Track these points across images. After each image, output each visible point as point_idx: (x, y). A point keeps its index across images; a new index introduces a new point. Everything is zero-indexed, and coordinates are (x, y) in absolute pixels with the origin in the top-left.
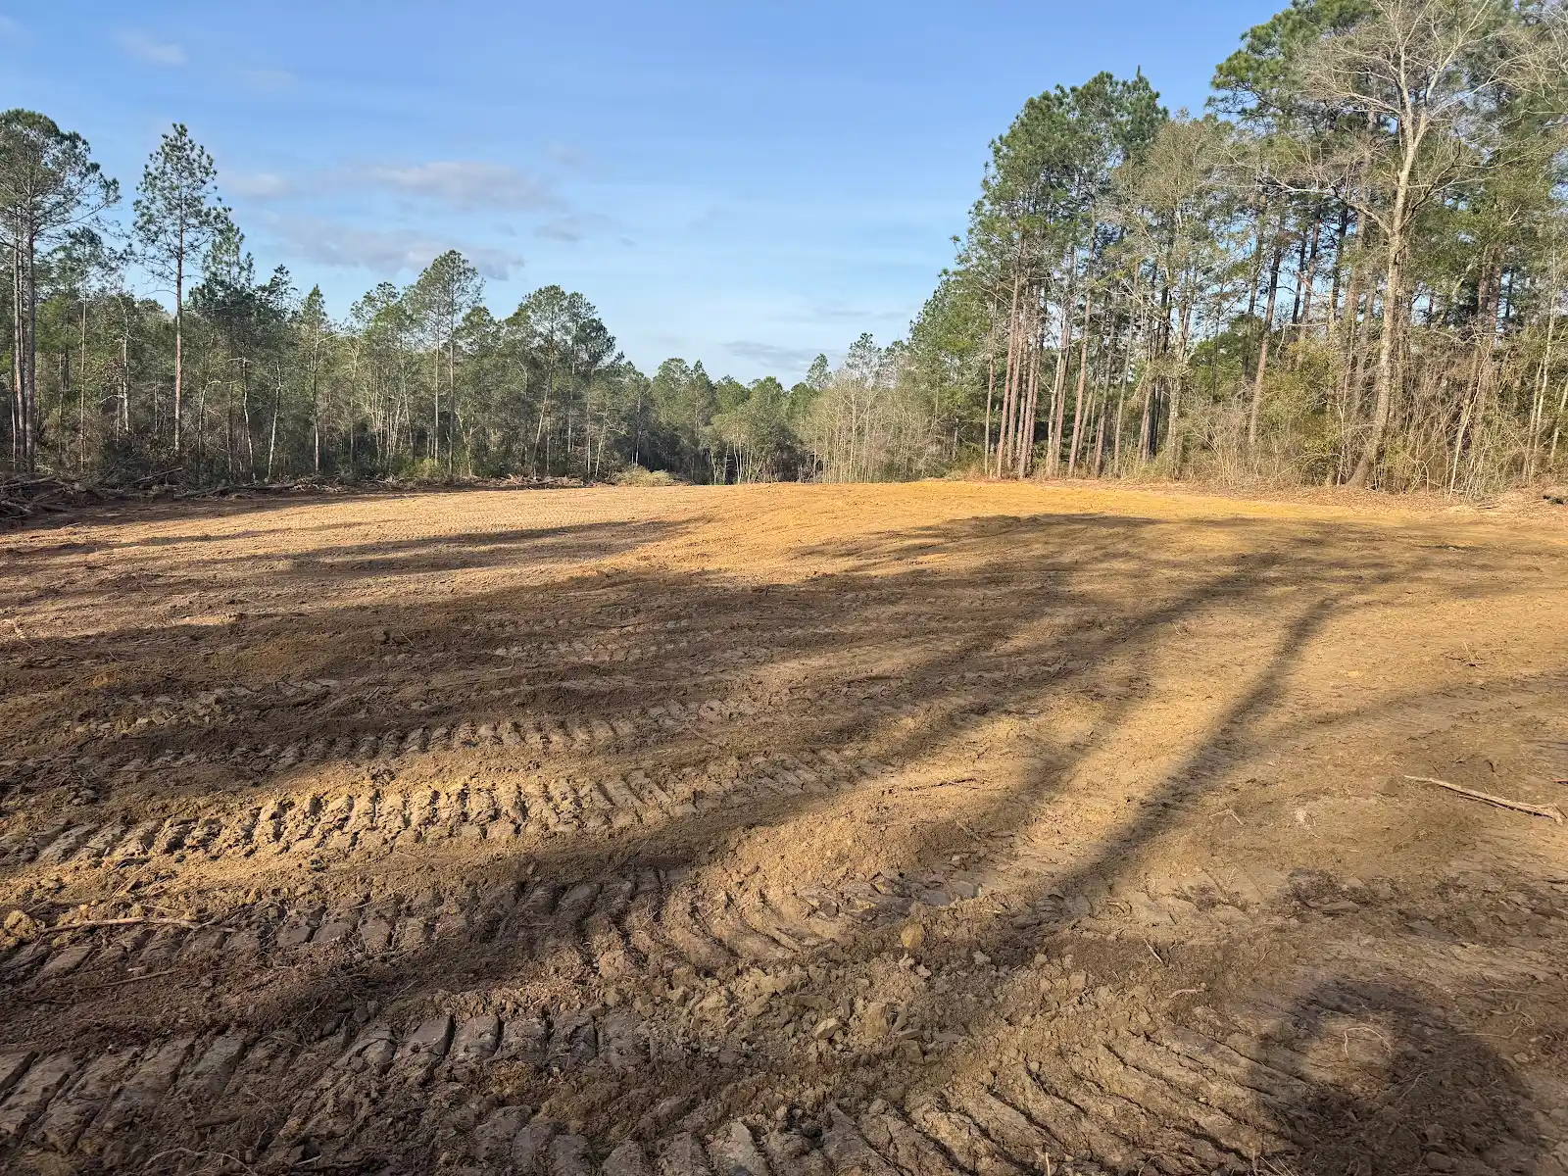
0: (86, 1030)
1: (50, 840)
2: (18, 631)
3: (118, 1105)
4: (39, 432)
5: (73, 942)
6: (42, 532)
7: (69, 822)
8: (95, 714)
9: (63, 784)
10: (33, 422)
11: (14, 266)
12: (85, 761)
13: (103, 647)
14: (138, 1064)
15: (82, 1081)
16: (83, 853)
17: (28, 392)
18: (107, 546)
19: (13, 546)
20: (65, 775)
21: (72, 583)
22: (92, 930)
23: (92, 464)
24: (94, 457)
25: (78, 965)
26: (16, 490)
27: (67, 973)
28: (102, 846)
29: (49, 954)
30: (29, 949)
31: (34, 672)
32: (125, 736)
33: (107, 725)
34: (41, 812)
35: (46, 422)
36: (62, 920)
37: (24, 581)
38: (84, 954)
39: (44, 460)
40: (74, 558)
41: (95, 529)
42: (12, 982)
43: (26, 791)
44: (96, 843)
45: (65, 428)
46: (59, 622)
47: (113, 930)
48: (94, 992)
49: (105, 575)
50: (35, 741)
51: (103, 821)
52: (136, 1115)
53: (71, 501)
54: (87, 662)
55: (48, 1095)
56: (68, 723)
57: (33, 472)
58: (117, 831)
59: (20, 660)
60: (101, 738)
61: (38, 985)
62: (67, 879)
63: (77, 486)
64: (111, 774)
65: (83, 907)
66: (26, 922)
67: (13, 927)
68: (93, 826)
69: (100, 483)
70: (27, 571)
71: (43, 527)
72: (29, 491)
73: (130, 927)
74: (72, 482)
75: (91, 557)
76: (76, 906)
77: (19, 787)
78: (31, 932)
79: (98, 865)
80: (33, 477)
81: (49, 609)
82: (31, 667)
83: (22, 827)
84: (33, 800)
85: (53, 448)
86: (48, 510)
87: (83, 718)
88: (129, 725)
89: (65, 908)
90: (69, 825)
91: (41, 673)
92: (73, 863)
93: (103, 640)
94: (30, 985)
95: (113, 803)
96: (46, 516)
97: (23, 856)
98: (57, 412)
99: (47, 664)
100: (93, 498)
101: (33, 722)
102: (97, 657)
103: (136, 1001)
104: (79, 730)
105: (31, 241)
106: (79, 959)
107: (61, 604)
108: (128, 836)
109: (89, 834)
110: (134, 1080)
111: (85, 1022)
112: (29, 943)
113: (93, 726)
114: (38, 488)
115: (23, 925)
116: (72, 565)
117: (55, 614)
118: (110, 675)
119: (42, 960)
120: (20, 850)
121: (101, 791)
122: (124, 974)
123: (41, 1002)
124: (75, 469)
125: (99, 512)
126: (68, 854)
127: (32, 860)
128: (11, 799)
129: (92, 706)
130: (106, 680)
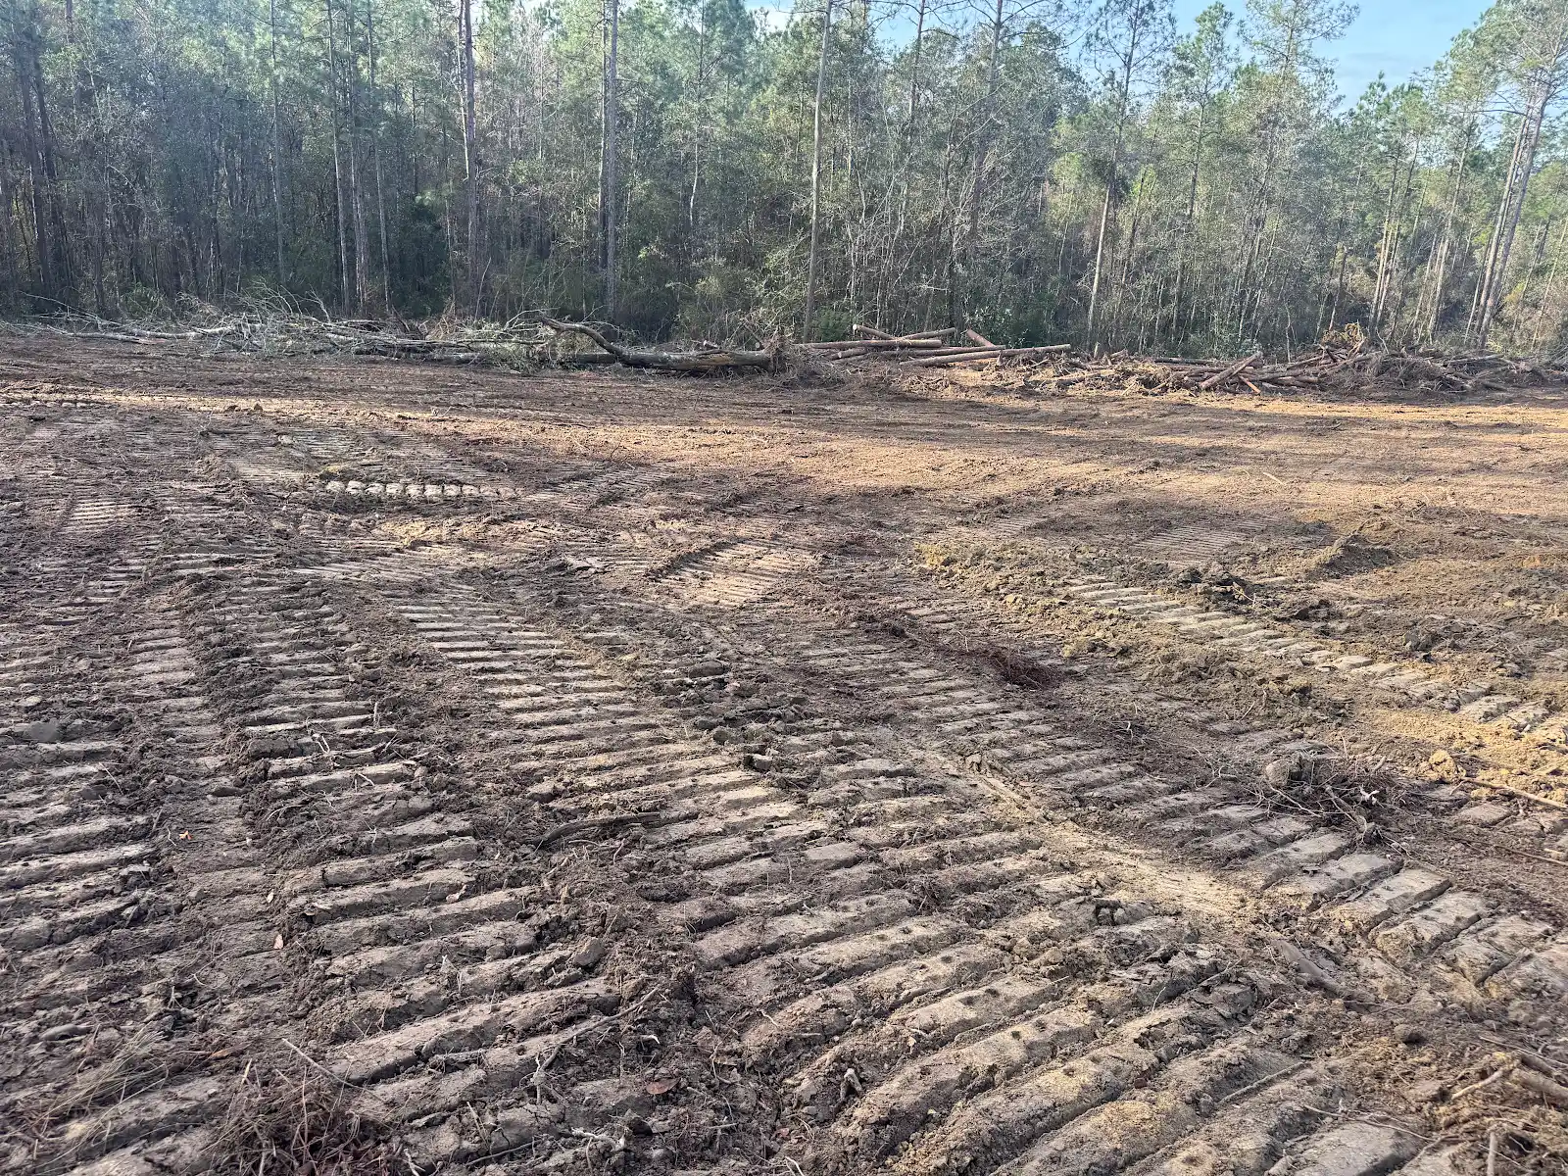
0: (1500, 885)
1: (1473, 699)
2: (1449, 498)
3: (1527, 968)
4: (1499, 307)
5: (1490, 799)
6: (1479, 409)
7: (1491, 688)
8: (1526, 592)
9: (1490, 651)
10: (1496, 296)
11: (1518, 135)
12: (1511, 635)
13: (1534, 527)
14: (1549, 942)
15: (1493, 929)
16: (1503, 721)
17: (1499, 266)
18: (1543, 429)
19: (1451, 419)
20: (1490, 643)
21: (1505, 461)
22: (1510, 796)
23: (1544, 343)
24: (1549, 337)
25: (1495, 823)
26: (1461, 366)
27: (1484, 825)
28: (1523, 722)
29: (1467, 801)
30: (1449, 789)
31: (1468, 540)
32: (1555, 622)
33: (1538, 607)
34: (1466, 670)
35: (1507, 299)
36: (1482, 776)
37: (1457, 453)
38: (1501, 815)
39: (1496, 337)
40: (1507, 437)
41: (1532, 411)
42: (1433, 811)
43: (1454, 646)
44: (1517, 716)
45: (1526, 304)
46: (1490, 498)
47: (1530, 805)
48: (1511, 854)
49: (1540, 458)
50: (1464, 604)
51: (1525, 698)
52: (1544, 988)
53: (1511, 380)
54: (1517, 541)
55: (1460, 925)
56: (1497, 595)
57: (1482, 349)
58: (1540, 712)
59: (1454, 526)
60: (1529, 617)
61: (1456, 825)
62: (1487, 740)
63: (1522, 365)
64: (1537, 656)
65: (1504, 772)
66: (1450, 764)
67: (1437, 764)
68: (1515, 699)
69: (1547, 364)
70: (1462, 445)
71: (1479, 403)
72: (1474, 367)
73: (1549, 809)
74: (1518, 360)
75: (1525, 439)
76: (1497, 767)
77: (1448, 642)
78: (1452, 775)
79: (1518, 738)
80: (1481, 353)
81: (1481, 483)
82: (1464, 534)
83: (1447, 678)
84: (1459, 657)
85: (1507, 325)
86: (1487, 387)
87: (1513, 594)
88: (1561, 613)
89: (1485, 766)
90: (1490, 692)
91: (1474, 542)
92: (1493, 726)
93: (1534, 522)
94: (1447, 821)
95: (1537, 683)
96: (1486, 393)
97: (1447, 704)
98: (1521, 287)
99: (1478, 535)
100: (1536, 378)
101: (1465, 586)
102: (1529, 538)
103: (1551, 881)
104: (1510, 604)
105: (1544, 104)
106: (1495, 817)
107: (1492, 480)
108: (1549, 721)
109: (1510, 705)
110: (1544, 955)
111: (1500, 878)
112: (1448, 784)
113: (1523, 604)
114: (1482, 365)
115: (1446, 765)
116: (1506, 444)
117: (1485, 490)
118: (1543, 558)
119: (1460, 804)
120: (1444, 699)
121: (1524, 669)
122: (1540, 851)
123: (1458, 841)
124: (1525, 348)
125: (1539, 394)
126: (1488, 716)
127: (1454, 710)
128: (1440, 650)
129: (1525, 584)
130: (1538, 562)
